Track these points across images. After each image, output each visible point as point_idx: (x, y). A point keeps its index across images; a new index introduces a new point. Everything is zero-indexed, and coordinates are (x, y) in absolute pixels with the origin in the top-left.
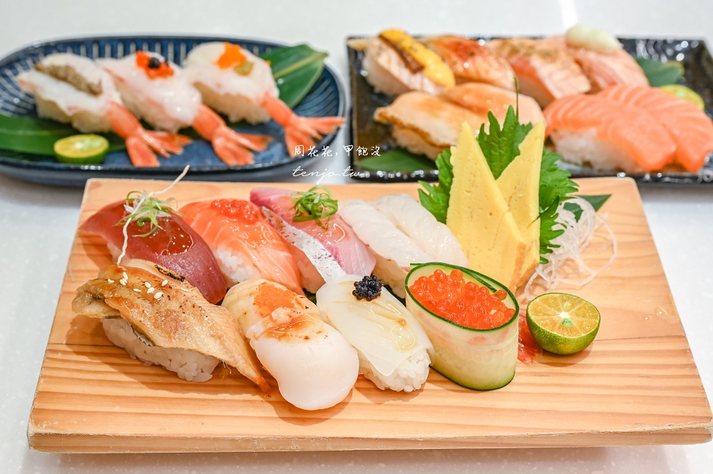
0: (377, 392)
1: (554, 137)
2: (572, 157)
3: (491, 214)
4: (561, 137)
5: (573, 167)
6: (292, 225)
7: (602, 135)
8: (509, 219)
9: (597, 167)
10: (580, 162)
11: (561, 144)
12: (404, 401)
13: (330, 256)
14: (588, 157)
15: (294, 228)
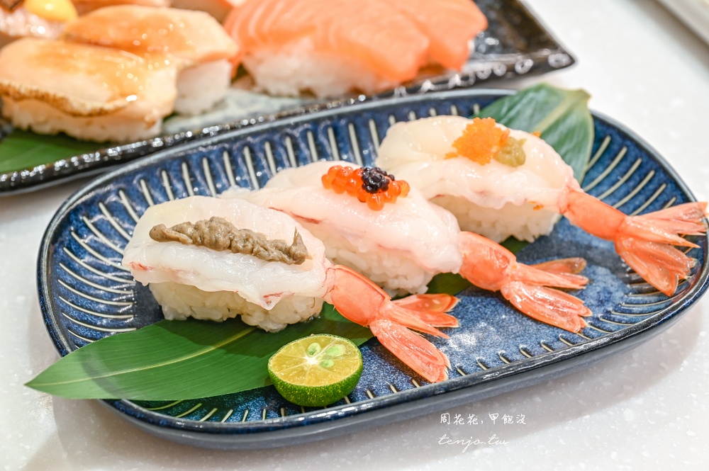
1: (249, 64)
2: (284, 88)
4: (260, 62)
5: (287, 102)
7: (322, 47)
9: (322, 94)
10: (295, 92)
11: (261, 72)
14: (307, 82)
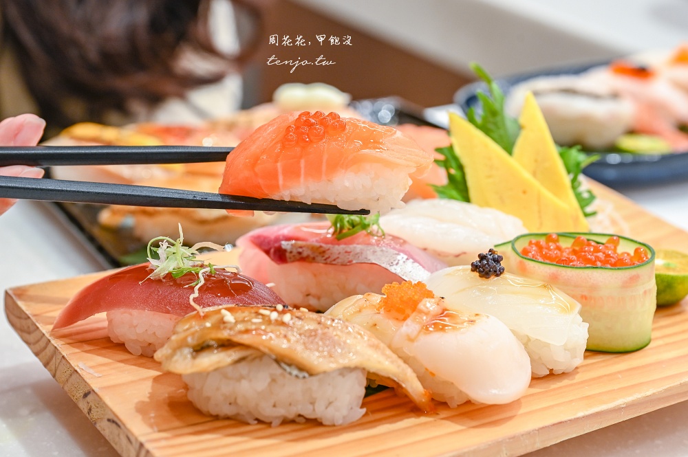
0: (539, 381)
3: (524, 192)
6: (339, 244)
8: (547, 194)
12: (572, 380)
13: (407, 259)
15: (342, 246)
